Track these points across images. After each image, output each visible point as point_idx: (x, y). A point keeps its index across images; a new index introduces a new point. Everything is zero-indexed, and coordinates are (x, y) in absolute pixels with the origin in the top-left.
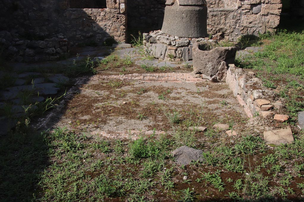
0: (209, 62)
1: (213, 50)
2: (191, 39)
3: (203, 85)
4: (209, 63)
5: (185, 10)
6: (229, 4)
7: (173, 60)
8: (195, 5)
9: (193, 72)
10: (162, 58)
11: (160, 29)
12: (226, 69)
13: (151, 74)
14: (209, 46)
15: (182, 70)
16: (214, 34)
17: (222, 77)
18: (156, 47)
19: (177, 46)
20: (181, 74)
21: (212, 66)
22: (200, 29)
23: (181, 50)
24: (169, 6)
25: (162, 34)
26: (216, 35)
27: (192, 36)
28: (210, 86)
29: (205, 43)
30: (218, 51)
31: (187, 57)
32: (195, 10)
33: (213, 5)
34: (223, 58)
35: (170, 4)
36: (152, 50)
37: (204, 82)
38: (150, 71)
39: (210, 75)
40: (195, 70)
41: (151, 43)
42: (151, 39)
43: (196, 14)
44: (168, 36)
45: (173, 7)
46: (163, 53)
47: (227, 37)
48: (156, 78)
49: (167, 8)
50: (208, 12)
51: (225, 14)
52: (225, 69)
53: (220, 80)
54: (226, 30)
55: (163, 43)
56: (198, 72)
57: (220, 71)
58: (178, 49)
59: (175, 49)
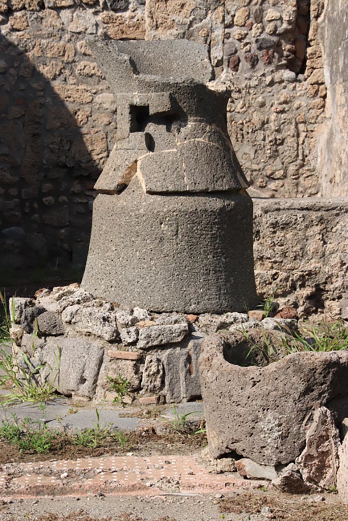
0: (265, 409)
1: (281, 363)
2: (195, 317)
3: (248, 504)
4: (265, 416)
5: (169, 211)
6: (337, 179)
7: (127, 399)
8: (205, 193)
9: (206, 450)
10: (86, 394)
11: (79, 281)
12: (335, 437)
13: (41, 464)
14: (266, 347)
15: (162, 441)
16: (284, 295)
17: (321, 470)
18: (60, 350)
19: (141, 344)
20: (160, 459)
21: (280, 425)
22: (227, 281)
23: (159, 360)
24: (108, 196)
25: (86, 300)
26: (291, 298)
27: (201, 307)
28: (277, 509)
29: (247, 335)
30: (299, 369)
31: (183, 389)
32: (206, 211)
33: (277, 182)
34: (320, 395)
35: (112, 188)
36: (43, 364)
37: (251, 491)
38: (35, 452)
39: (273, 463)
40: (215, 443)
41: (40, 335)
42: (42, 322)
43: (211, 225)
44: (108, 306)
45: (122, 200)
46: (89, 375)
47: (335, 305)
48: (59, 481)
49: (100, 204)
50: (257, 211)
51: (321, 220)
52: (331, 439)
53: (316, 483)
54: (330, 277)
55: (89, 334)
56: (227, 451)
57: (310, 446)
58: (148, 358)
59: (135, 357)
